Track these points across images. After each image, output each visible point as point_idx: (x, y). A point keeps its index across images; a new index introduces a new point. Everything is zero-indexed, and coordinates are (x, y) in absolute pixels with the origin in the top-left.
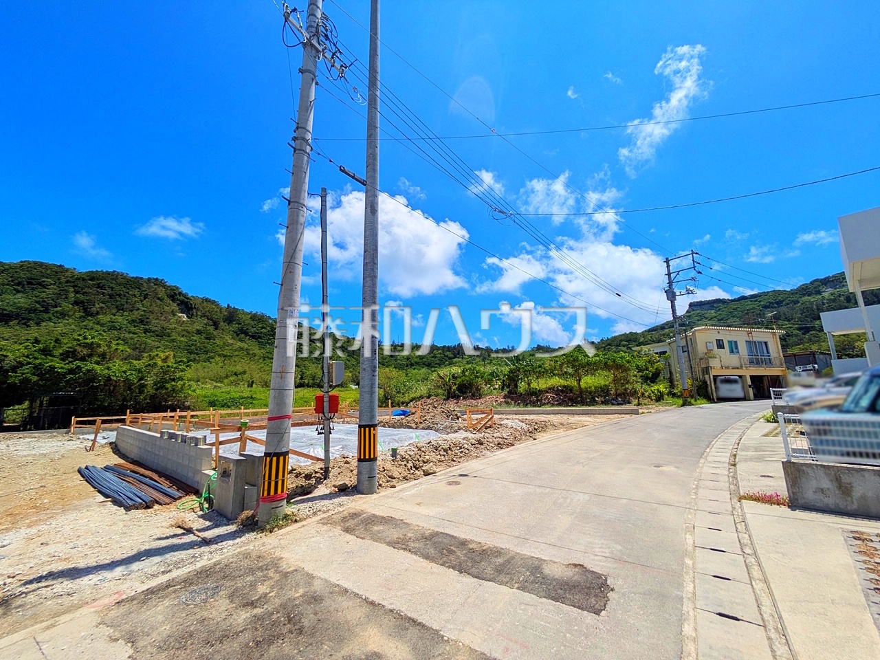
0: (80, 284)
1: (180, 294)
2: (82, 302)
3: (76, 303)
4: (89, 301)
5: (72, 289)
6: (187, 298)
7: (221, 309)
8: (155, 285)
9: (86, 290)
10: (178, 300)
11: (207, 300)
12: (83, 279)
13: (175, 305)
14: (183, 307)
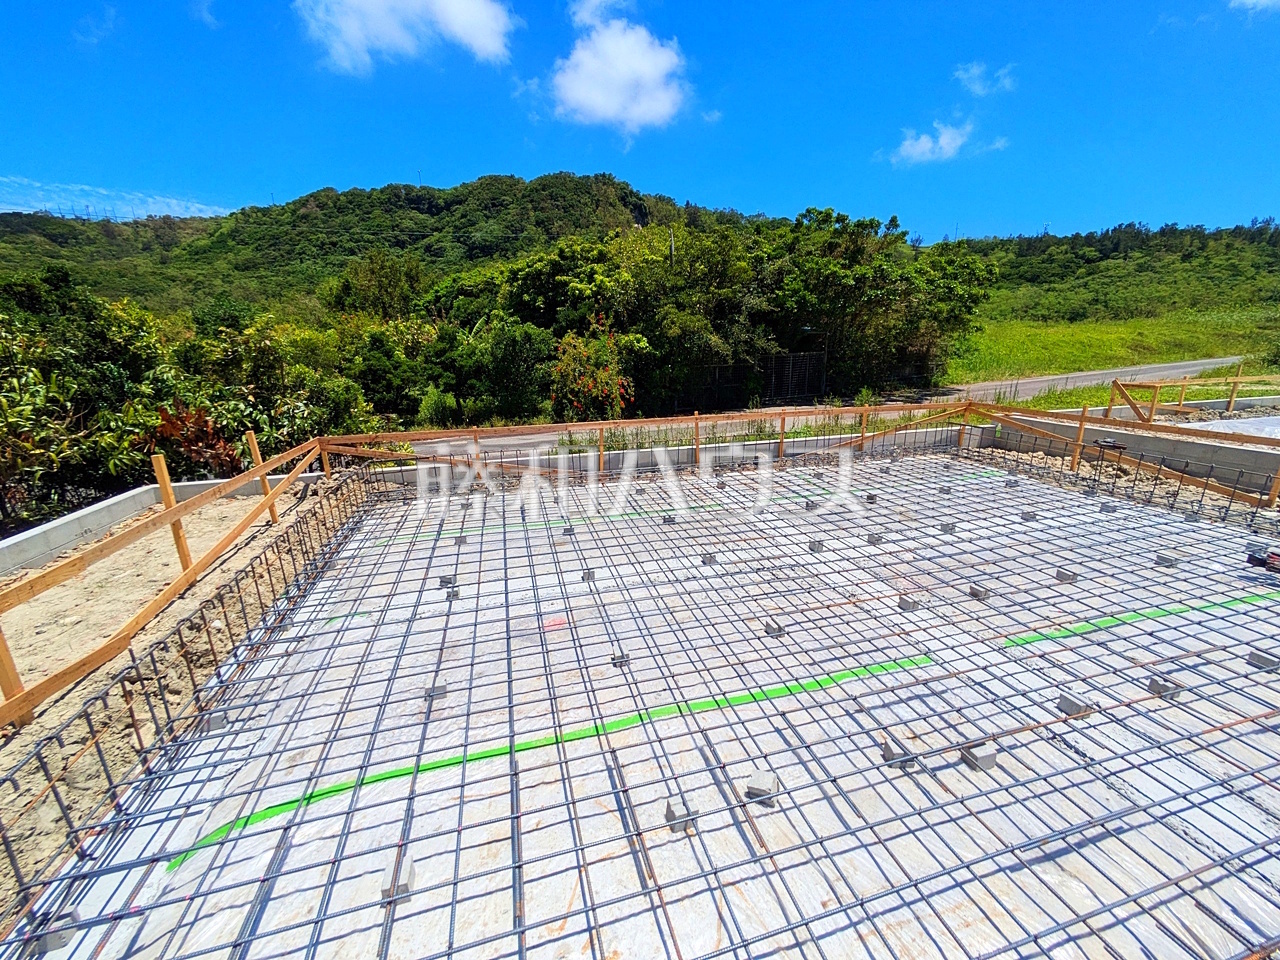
0: (535, 196)
2: (543, 222)
3: (538, 224)
4: (549, 219)
5: (530, 206)
6: (640, 199)
7: (679, 210)
8: (604, 184)
9: (543, 204)
10: (631, 204)
11: (661, 199)
12: (537, 191)
13: (628, 211)
14: (636, 213)
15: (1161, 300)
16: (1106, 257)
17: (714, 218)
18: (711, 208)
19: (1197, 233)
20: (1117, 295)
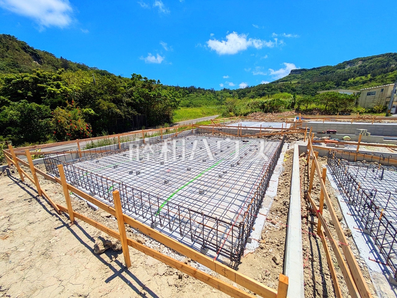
1: (29, 47)
6: (35, 51)
7: (57, 59)
8: (10, 39)
10: (29, 52)
11: (46, 53)
13: (28, 55)
14: (34, 56)
15: (201, 103)
16: (190, 93)
17: (76, 65)
18: (73, 61)
19: (204, 89)
20: (194, 102)
